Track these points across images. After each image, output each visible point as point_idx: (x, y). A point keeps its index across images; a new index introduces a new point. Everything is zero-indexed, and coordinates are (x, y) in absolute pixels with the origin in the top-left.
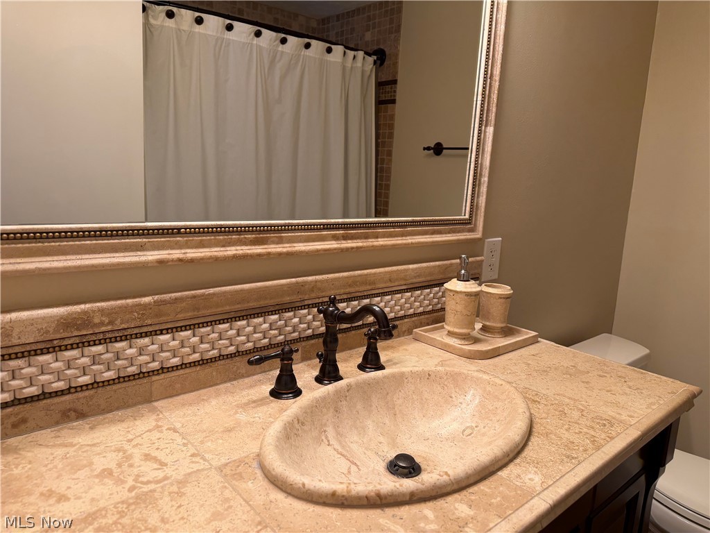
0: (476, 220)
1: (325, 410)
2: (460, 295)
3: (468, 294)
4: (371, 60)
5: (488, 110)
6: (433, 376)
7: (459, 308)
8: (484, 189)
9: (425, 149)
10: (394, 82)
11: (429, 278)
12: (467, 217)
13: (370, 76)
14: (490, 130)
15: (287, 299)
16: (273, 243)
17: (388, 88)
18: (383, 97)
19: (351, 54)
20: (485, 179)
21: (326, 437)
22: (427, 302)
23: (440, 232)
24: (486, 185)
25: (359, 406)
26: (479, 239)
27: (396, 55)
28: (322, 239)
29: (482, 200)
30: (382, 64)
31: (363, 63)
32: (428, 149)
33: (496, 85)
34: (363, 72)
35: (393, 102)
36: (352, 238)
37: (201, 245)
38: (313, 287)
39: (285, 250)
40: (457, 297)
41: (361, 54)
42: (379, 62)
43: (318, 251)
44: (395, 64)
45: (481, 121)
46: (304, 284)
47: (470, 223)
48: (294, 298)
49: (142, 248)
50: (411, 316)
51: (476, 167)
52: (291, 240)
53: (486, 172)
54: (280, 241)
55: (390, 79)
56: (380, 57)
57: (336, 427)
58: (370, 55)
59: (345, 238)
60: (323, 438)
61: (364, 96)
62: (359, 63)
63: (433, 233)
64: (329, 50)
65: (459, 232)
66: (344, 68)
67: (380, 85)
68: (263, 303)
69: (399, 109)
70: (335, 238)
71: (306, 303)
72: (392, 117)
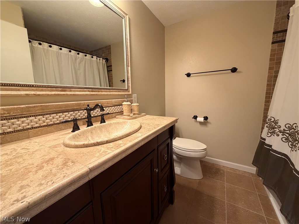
0: (129, 89)
1: (88, 133)
2: (126, 105)
3: (128, 105)
4: (104, 60)
5: (128, 63)
7: (126, 108)
8: (130, 82)
9: (120, 81)
10: (111, 66)
11: (119, 103)
12: (127, 88)
13: (105, 64)
14: (129, 68)
15: (75, 108)
16: (68, 91)
17: (110, 67)
18: (109, 70)
19: (99, 58)
20: (130, 80)
21: (88, 139)
22: (119, 109)
23: (120, 92)
24: (130, 81)
25: (99, 131)
26: (131, 94)
27: (111, 59)
28: (85, 91)
29: (130, 85)
30: (107, 62)
31: (102, 61)
32: (121, 81)
33: (129, 57)
34: (103, 63)
35: (112, 71)
36: (94, 91)
37: (42, 91)
38: (84, 105)
39: (72, 93)
40: (125, 106)
41: (101, 59)
42: (107, 61)
43: (83, 94)
44: (111, 61)
45: (127, 66)
46: (80, 104)
47: (128, 90)
48: (78, 107)
49: (19, 90)
50: (115, 113)
51: (127, 76)
52: (74, 91)
53: (130, 78)
54: (71, 91)
55: (110, 65)
56: (107, 60)
57: (92, 137)
58: (104, 59)
59: (92, 91)
60: (87, 139)
61: (104, 70)
62: (101, 61)
63: (118, 92)
64: (92, 57)
65: (125, 92)
66: (97, 62)
67: (107, 67)
68: (67, 108)
69: (113, 72)
70: (89, 91)
71: (82, 109)
72: (112, 74)
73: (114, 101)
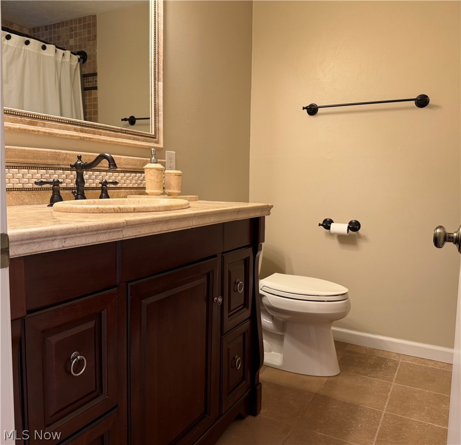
0: (159, 137)
2: (153, 170)
3: (158, 169)
4: (76, 57)
5: (158, 72)
6: (141, 202)
7: (153, 178)
8: (161, 118)
9: (122, 120)
10: (95, 74)
11: (134, 167)
12: (153, 133)
13: (76, 69)
14: (161, 84)
15: (50, 162)
16: (40, 126)
17: (90, 79)
18: (87, 85)
19: (61, 52)
20: (161, 113)
22: (134, 181)
23: (138, 140)
24: (162, 116)
26: (162, 149)
27: (95, 56)
28: (68, 129)
29: (161, 125)
30: (84, 61)
31: (70, 60)
32: (125, 120)
33: (161, 58)
34: (71, 66)
35: (96, 88)
36: (86, 132)
38: (64, 158)
39: (47, 131)
40: (151, 172)
41: (68, 53)
42: (82, 60)
43: (66, 135)
44: (95, 62)
45: (155, 78)
46: (59, 154)
47: (155, 138)
48: (54, 162)
50: (125, 188)
51: (155, 104)
52: (50, 127)
53: (161, 108)
54: (44, 126)
55: (92, 72)
56: (83, 57)
58: (75, 54)
59: (82, 131)
61: (73, 84)
62: (67, 59)
63: (134, 139)
64: (44, 48)
65: (149, 142)
66: (56, 62)
67: (84, 76)
68: (36, 161)
69: (101, 94)
70: (75, 130)
71: (61, 166)
72: (96, 99)
73: (125, 159)
